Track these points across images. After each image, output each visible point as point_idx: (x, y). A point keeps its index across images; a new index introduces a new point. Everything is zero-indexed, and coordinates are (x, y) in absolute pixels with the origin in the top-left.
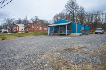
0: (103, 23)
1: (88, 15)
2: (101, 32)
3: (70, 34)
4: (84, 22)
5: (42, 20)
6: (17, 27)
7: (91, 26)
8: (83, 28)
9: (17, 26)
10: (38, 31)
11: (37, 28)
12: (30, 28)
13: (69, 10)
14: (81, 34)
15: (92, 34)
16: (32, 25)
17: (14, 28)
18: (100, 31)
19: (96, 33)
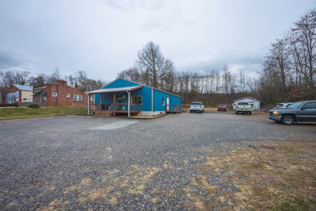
0: (204, 92)
1: (179, 78)
2: (200, 109)
3: (137, 113)
4: (174, 90)
6: (18, 93)
7: (185, 96)
8: (168, 100)
9: (17, 89)
10: (68, 103)
11: (69, 97)
12: (46, 95)
13: (146, 63)
14: (164, 112)
15: (185, 112)
16: (54, 89)
17: (10, 95)
18: (198, 108)
19: (192, 111)
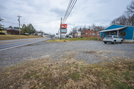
5: (99, 27)
9: (77, 33)
10: (90, 36)
16: (87, 32)
